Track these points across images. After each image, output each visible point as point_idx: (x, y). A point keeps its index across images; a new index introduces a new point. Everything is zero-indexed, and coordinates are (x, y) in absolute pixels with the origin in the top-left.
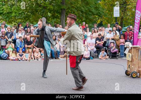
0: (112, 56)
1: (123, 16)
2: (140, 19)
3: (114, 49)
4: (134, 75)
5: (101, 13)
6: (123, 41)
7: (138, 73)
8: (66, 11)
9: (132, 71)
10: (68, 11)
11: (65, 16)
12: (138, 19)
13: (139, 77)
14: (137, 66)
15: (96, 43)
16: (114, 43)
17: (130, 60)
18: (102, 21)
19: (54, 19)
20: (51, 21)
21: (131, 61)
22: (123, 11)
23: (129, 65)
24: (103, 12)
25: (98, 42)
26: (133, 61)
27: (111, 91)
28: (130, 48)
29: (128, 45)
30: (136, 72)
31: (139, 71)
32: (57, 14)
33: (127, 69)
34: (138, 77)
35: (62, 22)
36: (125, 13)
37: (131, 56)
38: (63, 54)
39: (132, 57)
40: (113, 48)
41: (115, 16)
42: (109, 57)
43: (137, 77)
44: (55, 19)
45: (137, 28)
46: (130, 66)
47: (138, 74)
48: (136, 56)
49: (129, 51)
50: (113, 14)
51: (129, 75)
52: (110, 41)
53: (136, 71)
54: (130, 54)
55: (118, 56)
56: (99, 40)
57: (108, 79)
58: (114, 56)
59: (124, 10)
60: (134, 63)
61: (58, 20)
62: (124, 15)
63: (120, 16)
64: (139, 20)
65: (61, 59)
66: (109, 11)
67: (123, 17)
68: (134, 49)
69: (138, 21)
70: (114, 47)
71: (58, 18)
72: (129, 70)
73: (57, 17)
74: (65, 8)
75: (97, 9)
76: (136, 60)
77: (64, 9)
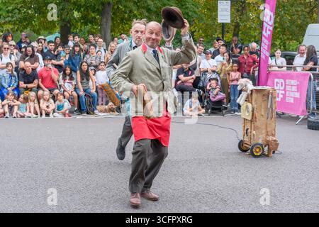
0: (213, 109)
1: (238, 21)
2: (271, 29)
3: (217, 94)
4: (258, 150)
5: (190, 14)
6: (237, 77)
7: (265, 146)
8: (113, 8)
9: (253, 142)
10: (118, 8)
11: (110, 18)
12: (269, 27)
13: (267, 156)
14: (264, 131)
15: (178, 79)
16: (217, 80)
17: (249, 118)
18: (194, 32)
19: (86, 24)
20: (81, 30)
21: (251, 121)
22: (238, 11)
23: (247, 129)
24: (195, 12)
25: (181, 76)
26: (254, 119)
27: (206, 187)
28: (249, 92)
29: (246, 86)
30: (261, 145)
31: (268, 141)
32: (93, 15)
33: (241, 138)
34: (265, 155)
35: (103, 32)
36: (242, 14)
37: (250, 109)
38: (104, 103)
39: (253, 111)
40: (215, 92)
41: (220, 21)
42: (207, 112)
43: (263, 155)
44: (90, 25)
45: (266, 47)
46: (249, 131)
47: (266, 149)
48: (263, 110)
49: (247, 97)
50: (216, 16)
51: (245, 151)
52: (209, 76)
53: (260, 142)
54: (250, 105)
55: (226, 108)
56: (185, 73)
57: (200, 159)
58: (216, 108)
59: (240, 8)
60: (258, 124)
61: (96, 27)
62: (240, 18)
63: (232, 21)
64: (269, 30)
65: (100, 114)
66: (208, 9)
67: (238, 23)
68: (259, 95)
69: (269, 33)
70: (218, 89)
71: (96, 24)
72: (246, 139)
73: (93, 21)
74: (111, 2)
75: (183, 6)
76: (262, 118)
77: (109, 3)
